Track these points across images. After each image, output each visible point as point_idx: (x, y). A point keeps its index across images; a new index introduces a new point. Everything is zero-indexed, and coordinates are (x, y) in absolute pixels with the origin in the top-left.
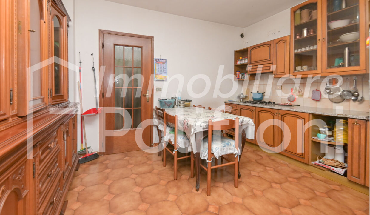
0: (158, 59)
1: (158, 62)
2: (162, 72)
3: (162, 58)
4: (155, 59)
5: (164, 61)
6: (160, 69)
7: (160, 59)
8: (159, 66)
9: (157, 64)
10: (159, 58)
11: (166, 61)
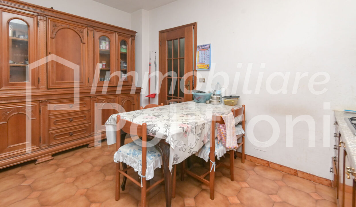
0: (201, 46)
1: (200, 49)
2: (204, 60)
3: (205, 44)
4: (198, 47)
5: (208, 46)
6: (203, 57)
7: (204, 46)
8: (202, 54)
9: (199, 52)
10: (202, 44)
11: (210, 47)
